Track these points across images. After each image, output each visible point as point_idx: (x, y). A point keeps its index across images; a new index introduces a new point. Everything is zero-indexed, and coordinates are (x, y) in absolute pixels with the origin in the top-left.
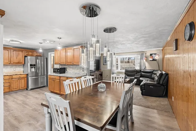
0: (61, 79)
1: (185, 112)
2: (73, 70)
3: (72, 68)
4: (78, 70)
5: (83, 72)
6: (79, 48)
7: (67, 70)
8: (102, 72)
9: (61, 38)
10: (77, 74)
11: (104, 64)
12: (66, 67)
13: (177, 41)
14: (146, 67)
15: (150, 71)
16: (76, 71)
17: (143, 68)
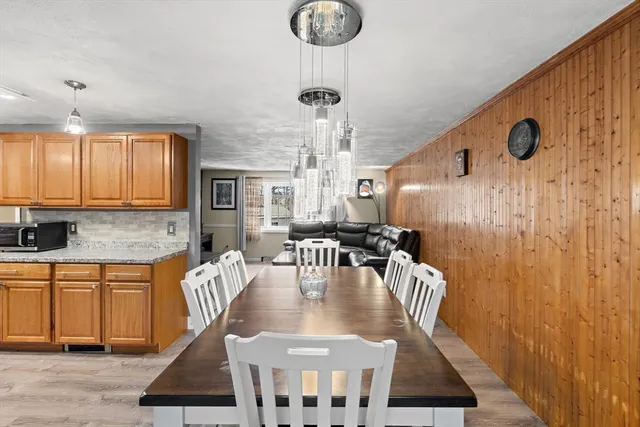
0: (59, 273)
1: (502, 316)
2: (117, 233)
3: (113, 223)
4: (144, 232)
5: (172, 239)
6: (163, 142)
7: (75, 232)
8: (211, 236)
9: (82, 86)
10: (136, 248)
11: (215, 206)
12: (69, 218)
13: (466, 152)
14: (347, 216)
15: (359, 226)
16: (133, 234)
17: (340, 219)
